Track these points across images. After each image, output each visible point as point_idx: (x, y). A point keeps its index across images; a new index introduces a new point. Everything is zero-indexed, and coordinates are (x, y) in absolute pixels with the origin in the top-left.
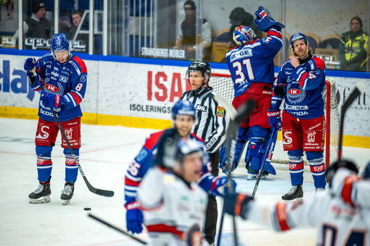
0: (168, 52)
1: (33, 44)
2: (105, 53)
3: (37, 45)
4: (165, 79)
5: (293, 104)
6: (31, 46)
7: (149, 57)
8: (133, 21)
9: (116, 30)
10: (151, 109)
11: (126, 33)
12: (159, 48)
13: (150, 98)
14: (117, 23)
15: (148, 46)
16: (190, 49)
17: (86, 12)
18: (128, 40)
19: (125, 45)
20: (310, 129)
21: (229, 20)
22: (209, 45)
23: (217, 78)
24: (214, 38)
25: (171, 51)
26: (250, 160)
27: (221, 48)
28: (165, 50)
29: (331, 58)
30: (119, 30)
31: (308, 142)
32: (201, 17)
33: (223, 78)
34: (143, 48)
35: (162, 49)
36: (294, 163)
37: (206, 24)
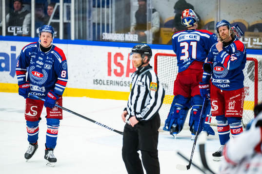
0: (124, 36)
1: (14, 32)
2: (73, 38)
3: (18, 32)
4: (122, 59)
5: (218, 78)
6: (13, 33)
7: (108, 41)
8: (95, 11)
9: (81, 19)
10: (111, 83)
11: (89, 21)
12: (116, 33)
13: (109, 74)
14: (82, 13)
15: (108, 32)
16: (142, 33)
17: (57, 4)
18: (92, 26)
19: (89, 31)
20: (231, 98)
21: (174, 10)
22: (158, 30)
23: (165, 57)
24: (162, 24)
25: (126, 35)
26: (193, 124)
27: (168, 33)
28: (121, 34)
29: (258, 39)
30: (84, 19)
31: (229, 110)
32: (150, 8)
33: (169, 57)
34: (103, 34)
35: (119, 34)
36: (221, 126)
37: (156, 13)
